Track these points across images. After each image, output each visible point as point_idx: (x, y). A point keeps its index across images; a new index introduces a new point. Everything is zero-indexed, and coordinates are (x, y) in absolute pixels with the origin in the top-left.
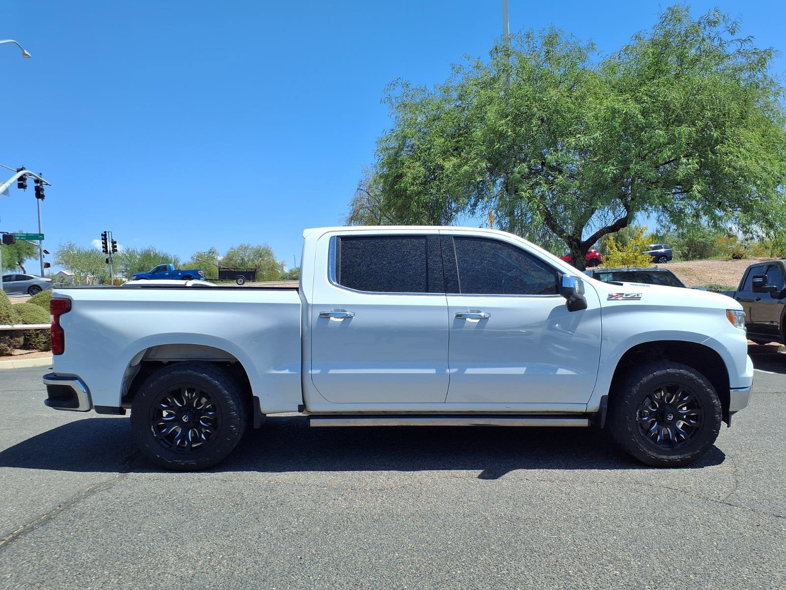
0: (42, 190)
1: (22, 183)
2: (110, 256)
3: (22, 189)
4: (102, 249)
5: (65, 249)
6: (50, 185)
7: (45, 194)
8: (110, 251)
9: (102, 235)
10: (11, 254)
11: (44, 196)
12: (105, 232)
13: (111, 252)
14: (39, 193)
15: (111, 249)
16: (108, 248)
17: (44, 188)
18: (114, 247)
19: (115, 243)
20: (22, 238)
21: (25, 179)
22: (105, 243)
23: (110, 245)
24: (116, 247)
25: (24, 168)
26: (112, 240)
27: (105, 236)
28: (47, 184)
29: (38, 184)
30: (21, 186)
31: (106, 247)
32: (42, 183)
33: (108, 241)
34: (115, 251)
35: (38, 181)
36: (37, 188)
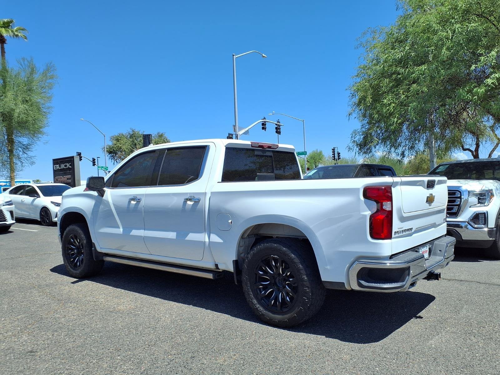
0: (280, 129)
2: (337, 162)
3: (264, 130)
8: (336, 159)
9: (332, 150)
12: (334, 148)
16: (336, 158)
17: (282, 128)
18: (339, 156)
19: (340, 153)
21: (265, 125)
22: (334, 154)
23: (336, 157)
24: (340, 156)
25: (265, 118)
26: (338, 152)
27: (334, 150)
29: (277, 126)
30: (263, 128)
31: (334, 157)
32: (279, 126)
33: (335, 153)
34: (339, 158)
35: (276, 125)
36: (276, 128)
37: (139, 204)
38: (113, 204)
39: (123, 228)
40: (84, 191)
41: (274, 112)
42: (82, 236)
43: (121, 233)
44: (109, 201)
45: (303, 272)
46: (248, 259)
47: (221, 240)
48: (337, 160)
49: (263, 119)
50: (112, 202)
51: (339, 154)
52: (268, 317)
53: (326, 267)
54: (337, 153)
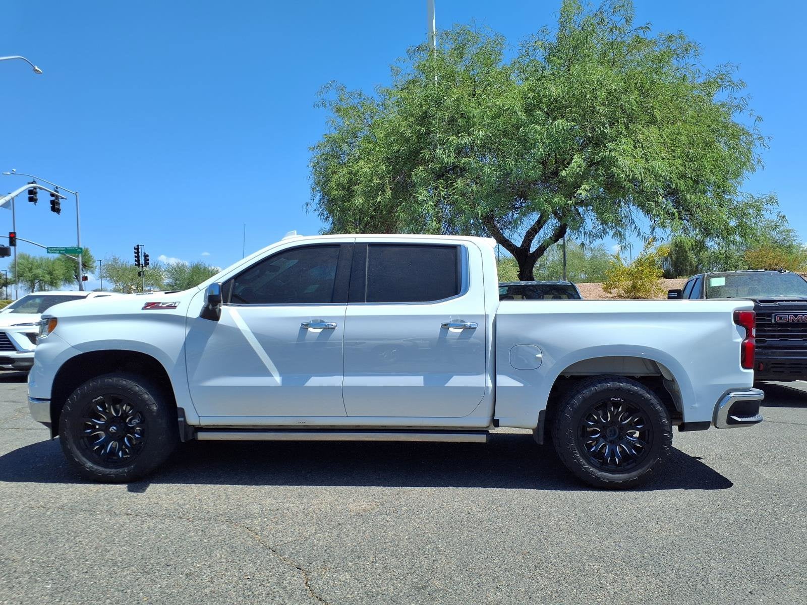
0: (58, 204)
1: (33, 197)
2: (142, 270)
3: (33, 203)
4: (134, 262)
5: (110, 263)
6: (66, 199)
7: (61, 208)
8: (142, 265)
9: (135, 249)
10: (67, 268)
11: (60, 210)
12: (138, 246)
13: (144, 265)
14: (55, 207)
15: (143, 263)
16: (140, 262)
17: (60, 202)
18: (146, 260)
19: (148, 256)
20: (61, 252)
21: (35, 193)
22: (138, 257)
23: (142, 261)
24: (148, 260)
25: (35, 182)
26: (145, 253)
27: (138, 249)
28: (62, 198)
29: (53, 198)
30: (31, 200)
31: (138, 261)
32: (57, 197)
33: (140, 254)
34: (147, 264)
35: (52, 195)
36: (52, 202)
37: (333, 332)
38: (252, 332)
39: (281, 375)
40: (143, 309)
41: (14, 170)
42: (147, 396)
43: (279, 385)
44: (240, 328)
45: (663, 414)
46: (575, 406)
47: (519, 383)
48: (142, 267)
49: (32, 183)
50: (248, 330)
51: (146, 256)
52: (607, 479)
53: (694, 406)
54: (143, 255)
